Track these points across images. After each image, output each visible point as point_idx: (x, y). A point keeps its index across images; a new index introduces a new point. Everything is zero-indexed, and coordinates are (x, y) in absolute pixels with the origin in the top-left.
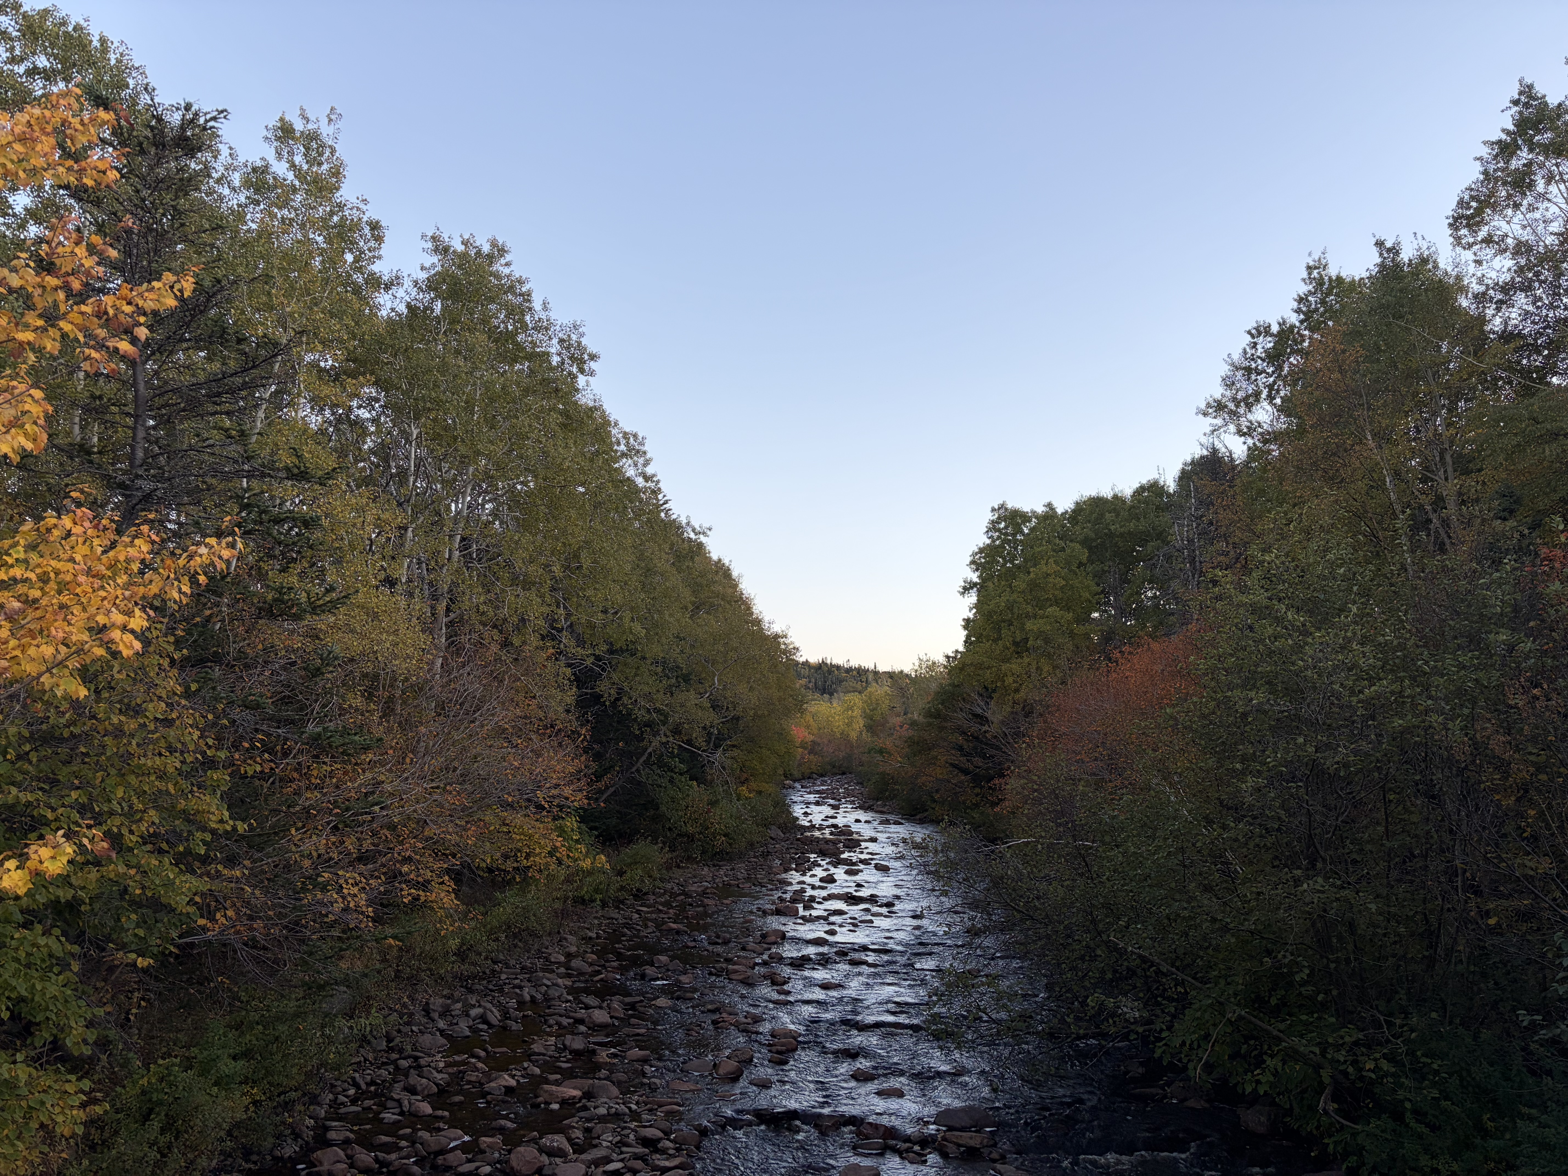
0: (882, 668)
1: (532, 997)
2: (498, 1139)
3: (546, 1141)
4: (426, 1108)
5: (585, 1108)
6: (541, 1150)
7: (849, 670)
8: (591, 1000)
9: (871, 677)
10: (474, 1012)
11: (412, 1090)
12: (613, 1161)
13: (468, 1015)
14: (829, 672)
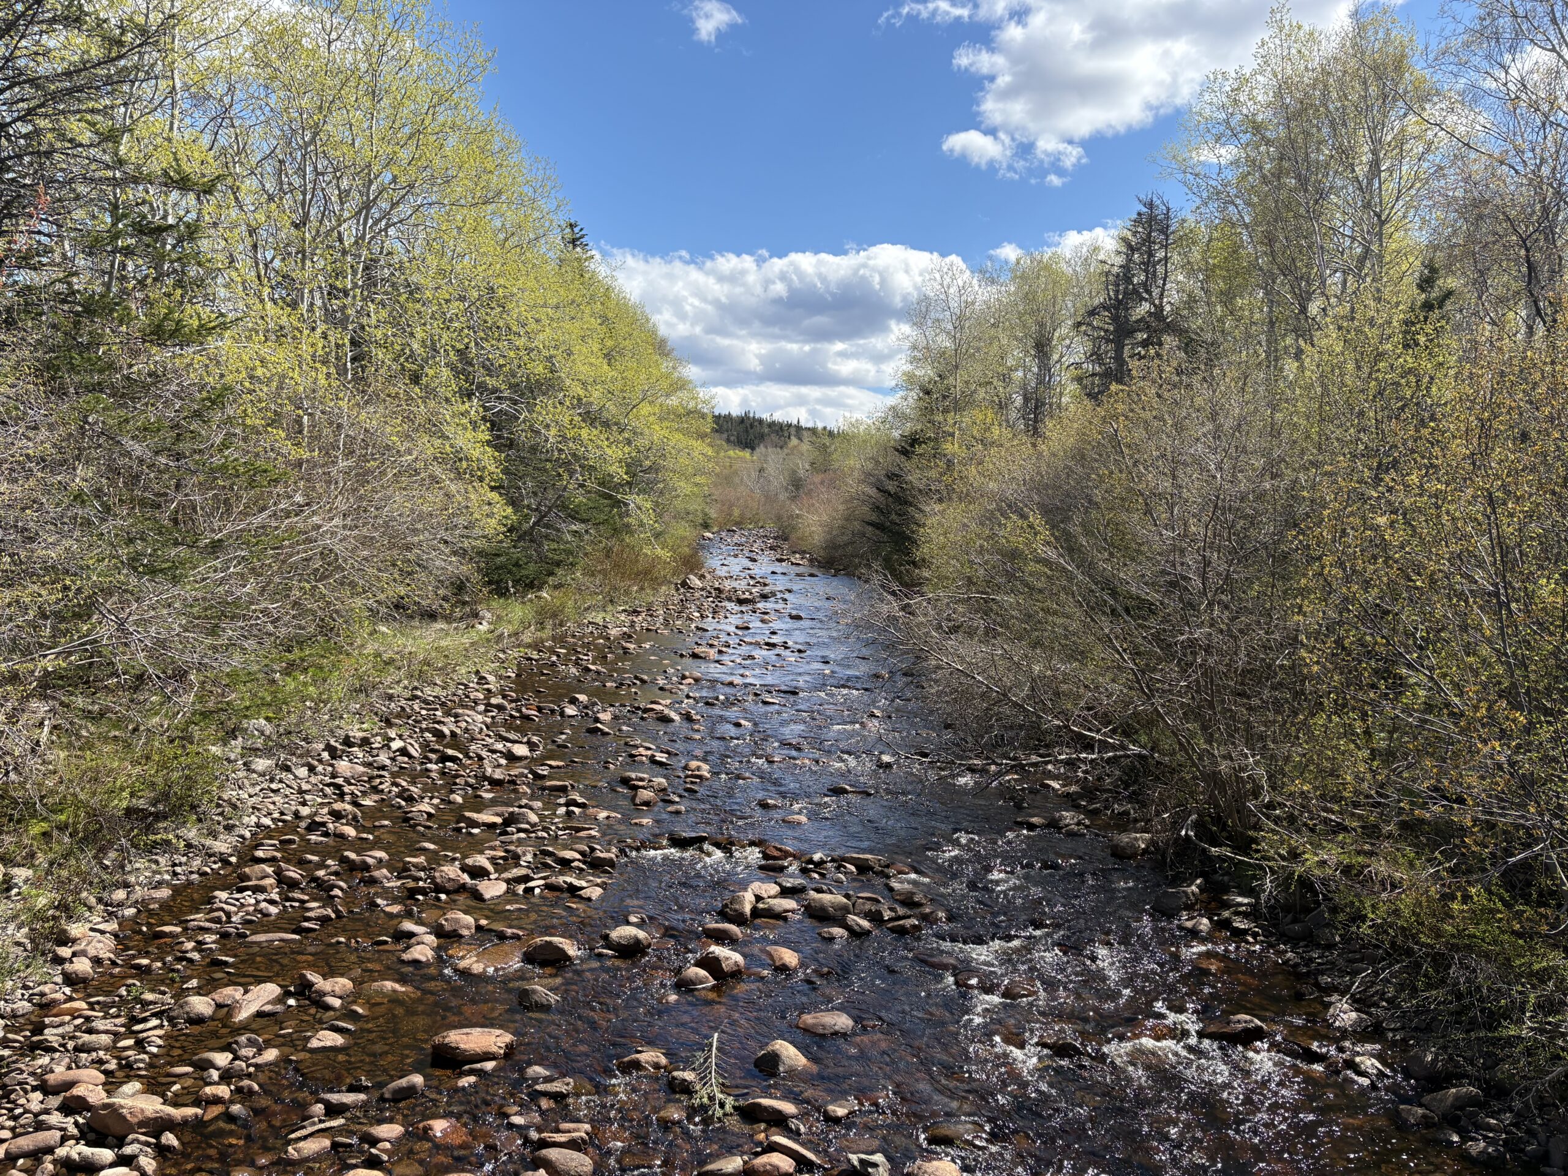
0: (803, 424)
1: (452, 732)
2: (421, 860)
3: (469, 861)
4: (350, 831)
5: (505, 833)
6: (464, 869)
7: (772, 425)
8: (512, 736)
9: (793, 431)
10: (396, 745)
11: (337, 815)
12: (533, 879)
13: (389, 748)
14: (752, 426)
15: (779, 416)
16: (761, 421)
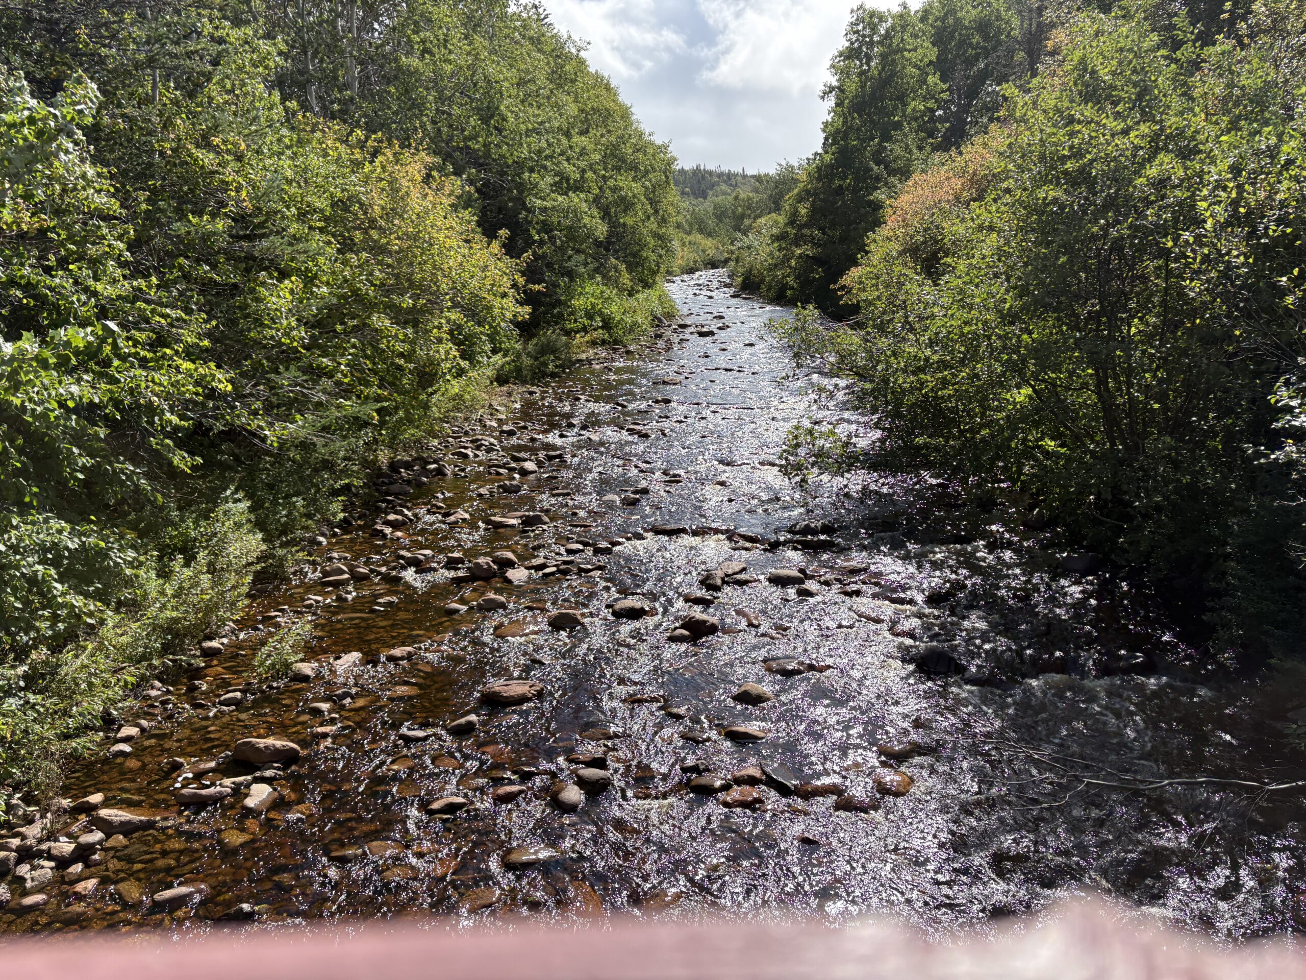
0: (750, 172)
3: (498, 555)
6: (494, 560)
9: (739, 179)
14: (703, 177)
15: (725, 169)
16: (710, 173)
